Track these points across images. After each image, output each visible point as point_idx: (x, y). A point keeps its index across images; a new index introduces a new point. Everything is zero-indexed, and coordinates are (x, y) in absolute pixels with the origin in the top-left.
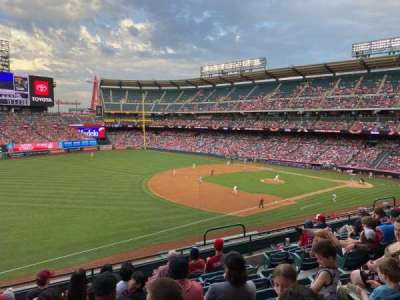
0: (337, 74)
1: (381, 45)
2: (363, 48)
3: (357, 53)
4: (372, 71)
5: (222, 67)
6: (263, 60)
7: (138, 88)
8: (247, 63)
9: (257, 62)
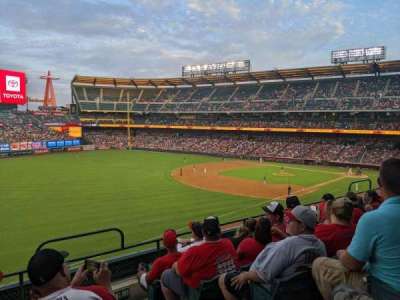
0: (316, 78)
1: (358, 53)
2: (341, 55)
3: (336, 60)
4: (347, 76)
5: (205, 67)
6: (248, 62)
7: (113, 86)
8: (231, 65)
9: (241, 64)
